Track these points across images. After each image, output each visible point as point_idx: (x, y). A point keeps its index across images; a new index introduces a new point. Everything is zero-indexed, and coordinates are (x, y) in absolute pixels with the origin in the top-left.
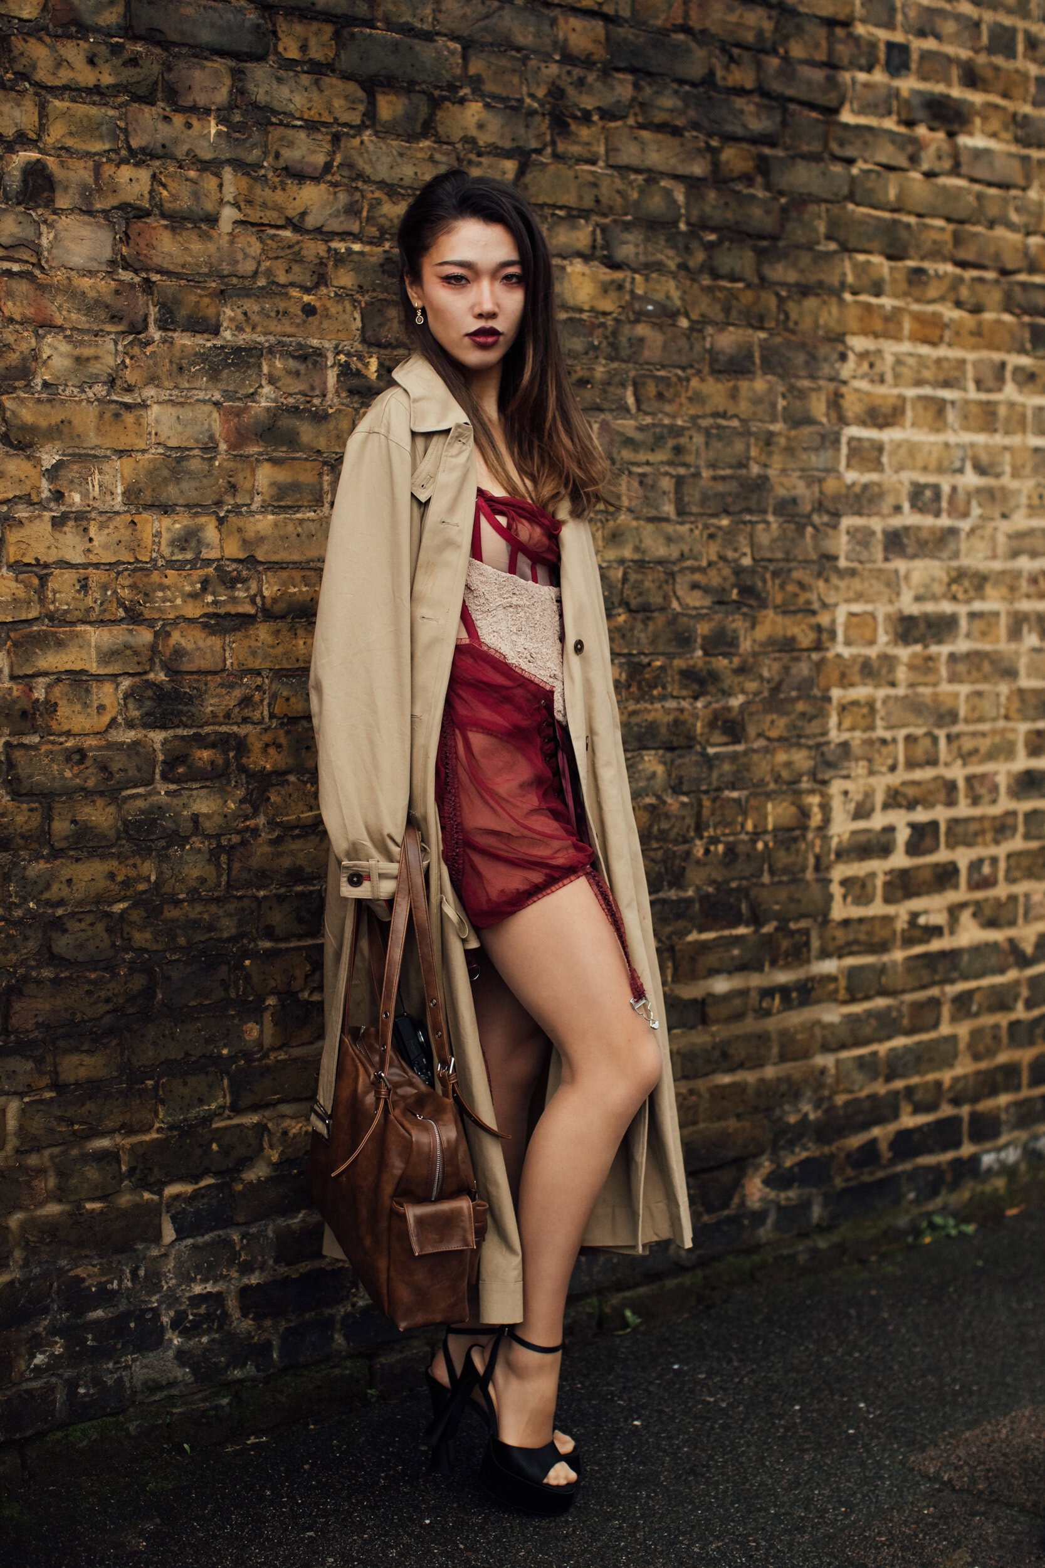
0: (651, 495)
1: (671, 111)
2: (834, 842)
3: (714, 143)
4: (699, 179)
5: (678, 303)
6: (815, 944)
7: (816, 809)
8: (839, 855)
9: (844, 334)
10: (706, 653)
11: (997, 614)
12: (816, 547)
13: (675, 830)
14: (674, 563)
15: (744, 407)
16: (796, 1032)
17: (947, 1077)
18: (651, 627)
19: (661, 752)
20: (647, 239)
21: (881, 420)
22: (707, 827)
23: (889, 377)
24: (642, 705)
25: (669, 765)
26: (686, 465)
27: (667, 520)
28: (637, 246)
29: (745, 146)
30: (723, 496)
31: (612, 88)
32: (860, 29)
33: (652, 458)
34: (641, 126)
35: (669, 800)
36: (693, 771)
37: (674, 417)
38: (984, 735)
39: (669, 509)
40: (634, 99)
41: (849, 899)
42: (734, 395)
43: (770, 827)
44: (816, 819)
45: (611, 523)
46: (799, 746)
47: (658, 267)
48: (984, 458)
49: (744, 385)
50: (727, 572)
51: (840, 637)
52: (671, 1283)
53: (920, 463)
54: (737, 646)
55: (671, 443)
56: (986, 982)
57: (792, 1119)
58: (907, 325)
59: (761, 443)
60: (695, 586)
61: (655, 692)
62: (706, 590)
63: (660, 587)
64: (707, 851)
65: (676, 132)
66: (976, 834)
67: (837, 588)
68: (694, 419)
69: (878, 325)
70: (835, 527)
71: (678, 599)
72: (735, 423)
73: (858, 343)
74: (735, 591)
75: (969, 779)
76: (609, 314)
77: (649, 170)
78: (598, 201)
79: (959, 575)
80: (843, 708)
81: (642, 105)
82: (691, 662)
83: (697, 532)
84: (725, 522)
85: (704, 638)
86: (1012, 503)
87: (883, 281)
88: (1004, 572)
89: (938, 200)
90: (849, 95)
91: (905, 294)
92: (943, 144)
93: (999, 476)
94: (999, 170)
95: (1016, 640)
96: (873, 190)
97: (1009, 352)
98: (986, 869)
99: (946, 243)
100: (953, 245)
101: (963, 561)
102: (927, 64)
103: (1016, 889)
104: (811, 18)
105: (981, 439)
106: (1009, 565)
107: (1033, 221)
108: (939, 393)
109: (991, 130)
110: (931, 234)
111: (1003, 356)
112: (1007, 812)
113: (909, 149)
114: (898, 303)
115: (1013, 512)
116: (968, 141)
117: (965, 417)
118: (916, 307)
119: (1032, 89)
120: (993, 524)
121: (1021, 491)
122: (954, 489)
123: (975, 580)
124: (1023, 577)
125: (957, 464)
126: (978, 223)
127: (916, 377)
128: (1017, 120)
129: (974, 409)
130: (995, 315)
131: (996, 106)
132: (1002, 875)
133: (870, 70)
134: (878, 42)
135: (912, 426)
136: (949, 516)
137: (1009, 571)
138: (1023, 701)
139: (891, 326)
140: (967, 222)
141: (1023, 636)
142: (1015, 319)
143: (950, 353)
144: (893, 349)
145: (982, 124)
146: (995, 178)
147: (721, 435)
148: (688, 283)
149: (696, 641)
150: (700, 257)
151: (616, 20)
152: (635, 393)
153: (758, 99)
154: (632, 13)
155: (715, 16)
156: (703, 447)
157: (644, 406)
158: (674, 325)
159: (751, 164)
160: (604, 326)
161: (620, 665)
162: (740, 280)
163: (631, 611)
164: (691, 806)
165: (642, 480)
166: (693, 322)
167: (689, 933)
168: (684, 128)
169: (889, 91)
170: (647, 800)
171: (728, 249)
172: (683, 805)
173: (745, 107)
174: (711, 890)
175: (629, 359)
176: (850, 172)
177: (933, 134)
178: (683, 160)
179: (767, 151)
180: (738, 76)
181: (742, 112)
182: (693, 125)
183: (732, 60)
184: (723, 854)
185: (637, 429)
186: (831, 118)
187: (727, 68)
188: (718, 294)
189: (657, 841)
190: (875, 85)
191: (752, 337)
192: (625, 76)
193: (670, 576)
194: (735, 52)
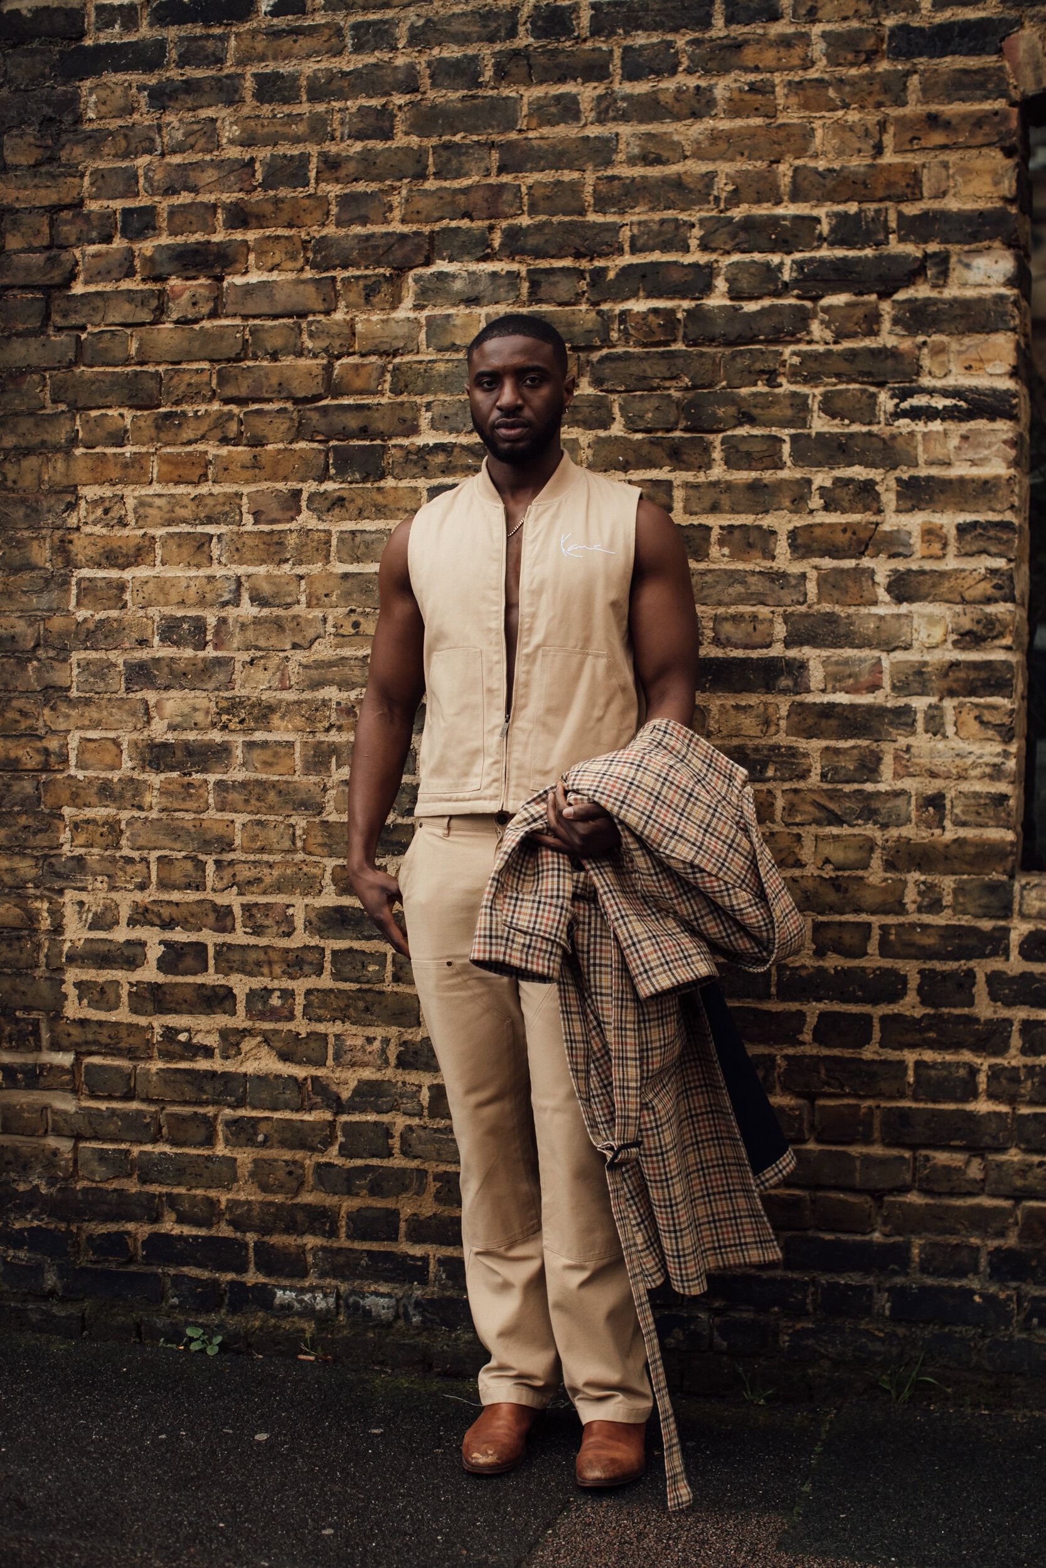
2: (67, 946)
6: (45, 1036)
7: (45, 914)
8: (72, 959)
9: (76, 486)
11: (290, 745)
12: (38, 680)
16: (22, 1110)
17: (224, 1198)
21: (120, 561)
23: (131, 518)
32: (93, 206)
38: (271, 866)
41: (85, 1001)
44: (46, 923)
46: (24, 856)
48: (266, 589)
51: (73, 761)
53: (174, 597)
56: (277, 1115)
57: (22, 1188)
58: (155, 469)
66: (258, 964)
67: (68, 716)
69: (115, 473)
70: (65, 660)
73: (90, 492)
75: (246, 908)
79: (233, 706)
80: (76, 826)
86: (311, 633)
87: (126, 431)
88: (298, 703)
89: (197, 344)
90: (80, 268)
91: (152, 440)
92: (202, 290)
93: (288, 606)
94: (283, 299)
95: (318, 773)
96: (106, 350)
97: (303, 480)
98: (275, 1001)
99: (209, 383)
100: (219, 384)
101: (239, 692)
102: (180, 218)
103: (321, 1028)
104: (31, 210)
105: (262, 570)
106: (307, 695)
107: (337, 343)
108: (200, 529)
109: (270, 263)
110: (186, 378)
111: (294, 485)
112: (306, 947)
113: (154, 303)
114: (144, 450)
115: (312, 642)
116: (239, 280)
117: (237, 550)
118: (169, 450)
119: (334, 210)
120: (282, 654)
121: (325, 620)
122: (223, 621)
123: (256, 711)
124: (330, 708)
125: (227, 597)
126: (255, 358)
127: (167, 516)
128: (310, 246)
129: (250, 541)
130: (281, 446)
131: (278, 237)
132: (298, 1010)
133: (108, 239)
134: (115, 212)
135: (163, 563)
136: (216, 647)
137: (306, 701)
138: (330, 836)
139: (132, 471)
140: (238, 359)
141: (328, 769)
142: (315, 445)
143: (217, 489)
144: (136, 494)
145: (257, 259)
146: (279, 310)
169: (130, 255)
176: (79, 338)
177: (189, 283)
186: (56, 294)
190: (108, 253)
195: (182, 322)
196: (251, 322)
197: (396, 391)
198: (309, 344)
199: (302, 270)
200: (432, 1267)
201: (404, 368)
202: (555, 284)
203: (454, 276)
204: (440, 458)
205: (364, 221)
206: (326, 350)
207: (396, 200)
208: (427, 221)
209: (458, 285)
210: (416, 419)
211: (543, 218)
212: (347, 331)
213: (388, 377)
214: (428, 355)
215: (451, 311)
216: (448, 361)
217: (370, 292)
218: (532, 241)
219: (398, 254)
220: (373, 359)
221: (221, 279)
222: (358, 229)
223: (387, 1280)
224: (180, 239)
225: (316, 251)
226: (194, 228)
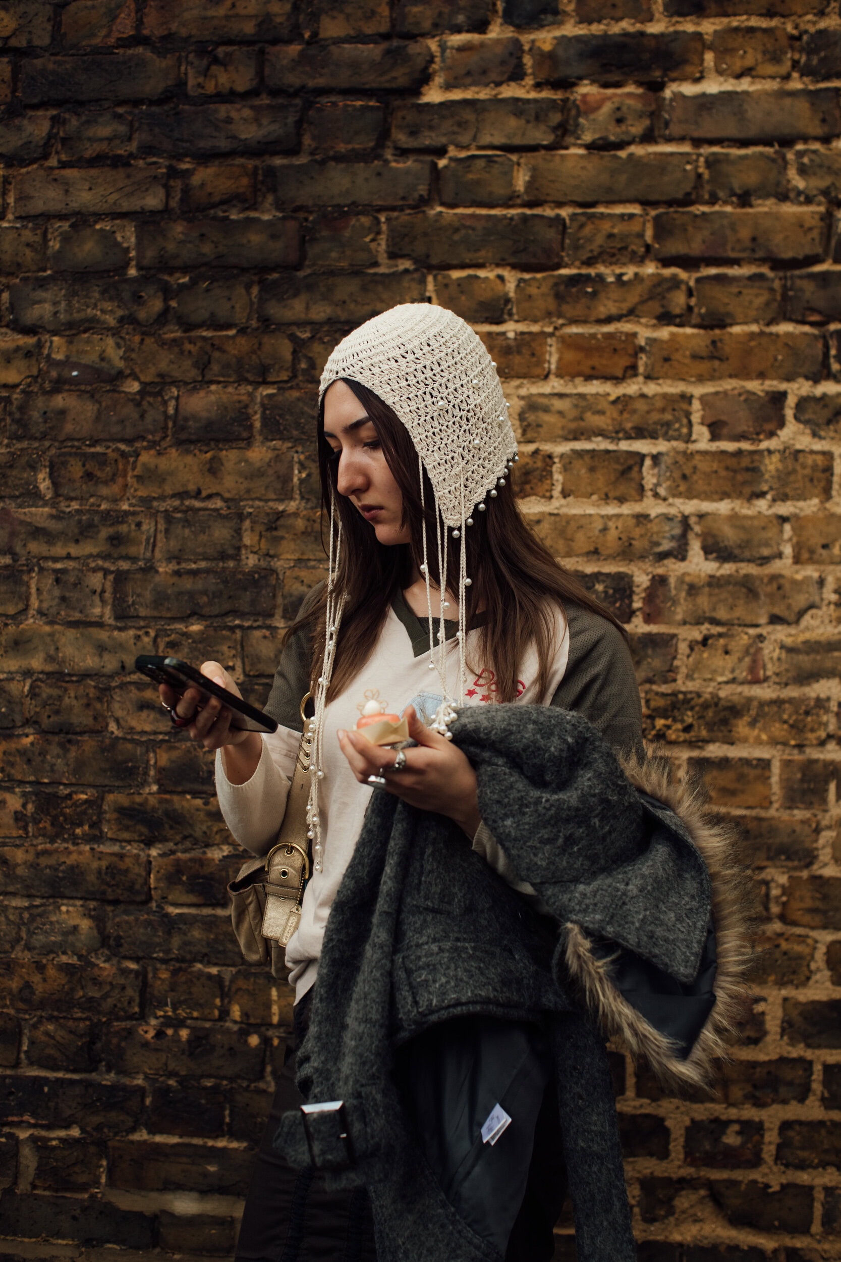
0: (72, 595)
1: (109, 140)
3: (185, 165)
4: (153, 213)
5: (120, 364)
10: (162, 790)
11: (765, 764)
13: (110, 1001)
14: (111, 677)
15: (230, 484)
18: (73, 753)
19: (92, 904)
20: (72, 294)
22: (162, 1004)
24: (59, 845)
25: (99, 921)
26: (134, 559)
27: (100, 625)
28: (55, 304)
29: (239, 161)
30: (191, 594)
31: (19, 129)
33: (74, 550)
34: (64, 165)
35: (101, 963)
36: (141, 933)
37: (115, 501)
40: (50, 136)
42: (213, 469)
43: (275, 1019)
45: (11, 629)
47: (90, 325)
48: (730, 535)
49: (230, 457)
53: (581, 542)
55: (105, 532)
58: (553, 357)
59: (260, 528)
61: (78, 831)
63: (88, 705)
64: (160, 1034)
65: (119, 162)
68: (146, 501)
71: (117, 721)
72: (218, 504)
76: (16, 386)
77: (76, 213)
79: (674, 706)
81: (64, 141)
82: (138, 799)
84: (195, 628)
85: (161, 770)
86: (800, 600)
87: (508, 301)
88: (778, 703)
89: (623, 178)
90: (436, 66)
91: (549, 314)
92: (630, 102)
93: (764, 561)
94: (758, 118)
95: (809, 805)
96: (478, 182)
97: (789, 379)
98: (731, 1139)
99: (641, 235)
100: (657, 237)
101: (683, 685)
103: (804, 1178)
105: (723, 507)
106: (792, 692)
108: (624, 446)
109: (738, 65)
110: (606, 226)
111: (774, 385)
112: (783, 1060)
113: (556, 118)
114: (535, 328)
115: (801, 614)
116: (689, 89)
117: (684, 477)
118: (575, 329)
120: (752, 631)
121: (821, 582)
122: (660, 581)
123: (710, 713)
124: (827, 711)
125: (666, 545)
126: (713, 200)
127: (573, 425)
128: (799, 43)
129: (704, 466)
130: (754, 328)
131: (751, 30)
132: (769, 1151)
133: (481, 26)
135: (565, 494)
136: (648, 619)
137: (791, 701)
138: (825, 898)
139: (517, 359)
140: (687, 201)
141: (824, 801)
142: (807, 329)
143: (651, 389)
144: (523, 392)
145: (719, 61)
146: (752, 132)
147: (190, 518)
148: (137, 339)
149: (146, 774)
150: (157, 305)
151: (30, 52)
152: (51, 475)
153: (265, 100)
154: (53, 38)
155: (187, 15)
156: (160, 536)
157: (65, 491)
158: (114, 391)
159: (245, 181)
160: (8, 400)
161: (24, 795)
162: (228, 326)
163: (43, 732)
164: (137, 973)
165: (59, 578)
166: (144, 384)
167: (133, 1130)
168: (131, 155)
169: (516, 49)
170: (64, 959)
171: (207, 290)
172: (125, 972)
173: (234, 114)
174: (172, 1082)
175: (43, 437)
176: (435, 165)
177: (610, 91)
178: (129, 195)
179: (278, 161)
180: (223, 79)
181: (229, 120)
182: (147, 150)
183: (216, 61)
184: (189, 1041)
185: (52, 517)
186: (398, 103)
187: (206, 73)
188: (188, 346)
189: (83, 1010)
190: (482, 45)
191: (250, 395)
192: (40, 113)
193: (105, 692)
194: (221, 51)
195: (598, 147)
196: (708, 150)
198: (798, 183)
199: (787, 78)
206: (825, 192)
221: (656, 87)
224: (596, 29)
225: (810, 51)
226: (619, 13)
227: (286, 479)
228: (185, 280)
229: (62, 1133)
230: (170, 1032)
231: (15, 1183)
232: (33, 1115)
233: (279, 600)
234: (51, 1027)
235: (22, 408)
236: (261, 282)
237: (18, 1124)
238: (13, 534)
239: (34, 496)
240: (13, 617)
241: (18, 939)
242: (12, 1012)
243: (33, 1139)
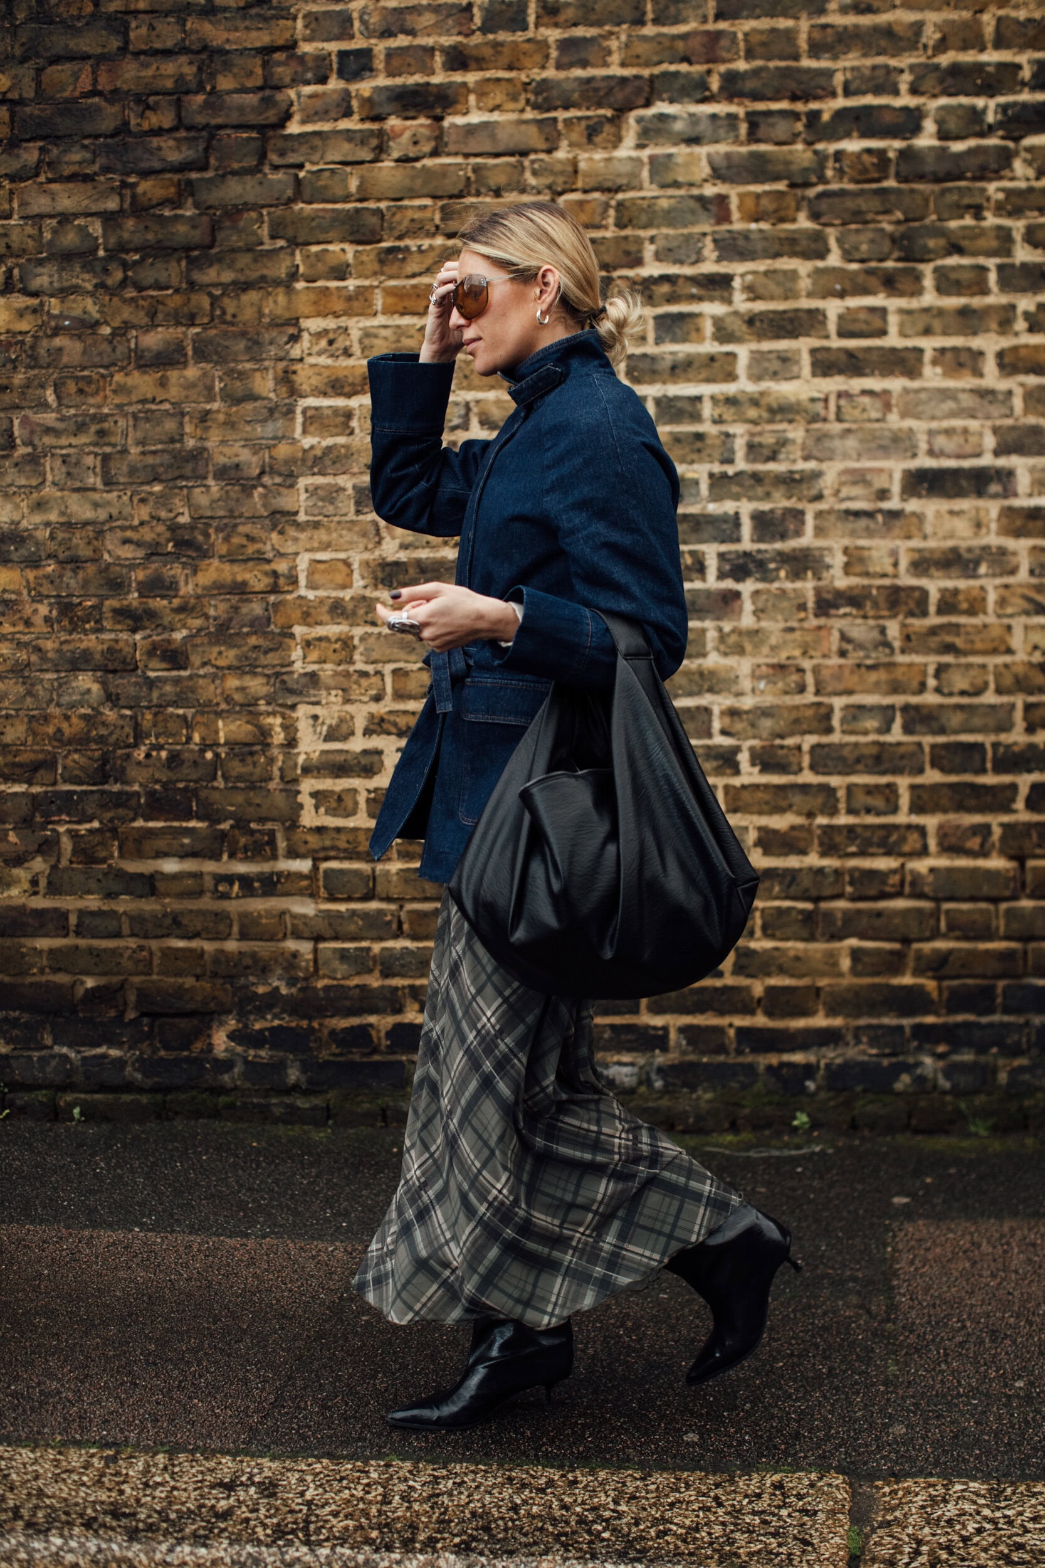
0: (74, 471)
1: (80, 163)
2: (301, 759)
3: (132, 179)
4: (112, 213)
5: (97, 316)
6: (282, 844)
7: (278, 729)
8: (306, 770)
9: (298, 319)
10: (141, 596)
12: (264, 506)
13: (114, 737)
14: (103, 523)
15: (174, 392)
16: (260, 916)
18: (81, 575)
19: (99, 674)
20: (61, 269)
21: (347, 390)
22: (148, 736)
23: (356, 350)
24: (75, 636)
25: (104, 684)
26: (114, 445)
27: (94, 489)
28: (51, 276)
29: (168, 176)
30: (153, 467)
31: (18, 156)
32: (306, 48)
33: (74, 441)
34: (50, 181)
35: (107, 712)
36: (132, 691)
37: (99, 407)
39: (92, 480)
40: (40, 161)
41: (322, 810)
42: (163, 383)
43: (222, 741)
44: (279, 737)
45: (35, 495)
46: (255, 674)
47: (75, 290)
48: (496, 414)
49: (173, 375)
50: (161, 528)
51: (302, 580)
52: (127, 1098)
54: (177, 590)
55: (94, 428)
57: (261, 990)
58: (379, 302)
59: (195, 421)
60: (126, 541)
61: (87, 626)
62: (138, 544)
63: (89, 543)
64: (148, 756)
65: (87, 178)
67: (296, 540)
68: (120, 407)
69: (339, 306)
70: (291, 486)
71: (109, 552)
72: (167, 406)
73: (313, 324)
74: (171, 544)
76: (27, 332)
77: (61, 214)
78: (8, 247)
80: (308, 644)
81: (49, 164)
82: (125, 603)
83: (125, 498)
84: (157, 488)
85: (139, 583)
87: (348, 265)
89: (419, 182)
90: (295, 108)
91: (375, 274)
92: (422, 130)
94: (505, 139)
96: (325, 187)
99: (432, 219)
100: (442, 219)
102: (397, 61)
104: (242, 52)
105: (491, 396)
107: (560, 180)
109: (491, 103)
110: (410, 214)
113: (374, 142)
114: (367, 283)
116: (460, 120)
117: (466, 377)
118: (392, 283)
119: (554, 54)
125: (456, 422)
126: (478, 194)
128: (530, 88)
131: (498, 80)
133: (323, 80)
134: (330, 54)
139: (356, 304)
140: (460, 196)
144: (361, 325)
145: (478, 101)
146: (501, 148)
147: (149, 417)
148: (107, 298)
149: (130, 585)
150: (119, 275)
151: (21, 102)
152: (55, 391)
153: (183, 134)
154: (36, 93)
155: (127, 76)
156: (131, 429)
157: (65, 402)
158: (94, 334)
159: (172, 190)
160: (23, 342)
161: (50, 604)
162: (167, 288)
163: (60, 563)
164: (131, 717)
165: (65, 460)
166: (114, 329)
167: (134, 820)
168: (95, 174)
169: (346, 96)
170: (83, 711)
171: (152, 264)
172: (123, 717)
173: (163, 144)
174: (157, 787)
175: (49, 366)
176: (297, 176)
177: (409, 123)
178: (97, 200)
179: (194, 175)
180: (154, 120)
181: (159, 149)
182: (106, 170)
183: (148, 107)
184: (167, 759)
185: (57, 419)
186: (271, 133)
187: (142, 115)
188: (141, 302)
189: (97, 743)
190: (324, 94)
191: (184, 333)
192: (31, 144)
193: (100, 534)
194: (152, 100)
195: (404, 160)
196: (473, 161)
197: (620, 225)
198: (532, 181)
199: (522, 111)
200: (673, 1035)
201: (628, 204)
202: (773, 125)
203: (674, 118)
204: (665, 288)
205: (584, 64)
206: (549, 187)
207: (614, 44)
208: (647, 64)
209: (678, 126)
210: (640, 251)
211: (759, 63)
212: (570, 169)
213: (612, 212)
214: (650, 191)
215: (673, 150)
216: (670, 197)
217: (592, 132)
218: (749, 85)
219: (619, 96)
220: (596, 195)
221: (439, 119)
222: (578, 72)
223: (630, 1050)
224: (398, 81)
225: (537, 93)
226: (412, 70)
227: (210, 388)
228: (137, 257)
229: (88, 826)
230: (154, 753)
231: (58, 861)
232: (68, 814)
233: (211, 468)
234: (76, 756)
235: (33, 347)
236: (187, 257)
237: (58, 822)
238: (32, 432)
239: (44, 406)
240: (36, 487)
241: (51, 700)
242: (49, 748)
243: (69, 831)
